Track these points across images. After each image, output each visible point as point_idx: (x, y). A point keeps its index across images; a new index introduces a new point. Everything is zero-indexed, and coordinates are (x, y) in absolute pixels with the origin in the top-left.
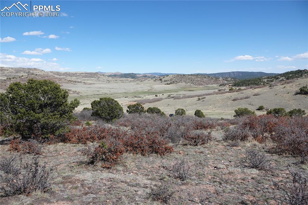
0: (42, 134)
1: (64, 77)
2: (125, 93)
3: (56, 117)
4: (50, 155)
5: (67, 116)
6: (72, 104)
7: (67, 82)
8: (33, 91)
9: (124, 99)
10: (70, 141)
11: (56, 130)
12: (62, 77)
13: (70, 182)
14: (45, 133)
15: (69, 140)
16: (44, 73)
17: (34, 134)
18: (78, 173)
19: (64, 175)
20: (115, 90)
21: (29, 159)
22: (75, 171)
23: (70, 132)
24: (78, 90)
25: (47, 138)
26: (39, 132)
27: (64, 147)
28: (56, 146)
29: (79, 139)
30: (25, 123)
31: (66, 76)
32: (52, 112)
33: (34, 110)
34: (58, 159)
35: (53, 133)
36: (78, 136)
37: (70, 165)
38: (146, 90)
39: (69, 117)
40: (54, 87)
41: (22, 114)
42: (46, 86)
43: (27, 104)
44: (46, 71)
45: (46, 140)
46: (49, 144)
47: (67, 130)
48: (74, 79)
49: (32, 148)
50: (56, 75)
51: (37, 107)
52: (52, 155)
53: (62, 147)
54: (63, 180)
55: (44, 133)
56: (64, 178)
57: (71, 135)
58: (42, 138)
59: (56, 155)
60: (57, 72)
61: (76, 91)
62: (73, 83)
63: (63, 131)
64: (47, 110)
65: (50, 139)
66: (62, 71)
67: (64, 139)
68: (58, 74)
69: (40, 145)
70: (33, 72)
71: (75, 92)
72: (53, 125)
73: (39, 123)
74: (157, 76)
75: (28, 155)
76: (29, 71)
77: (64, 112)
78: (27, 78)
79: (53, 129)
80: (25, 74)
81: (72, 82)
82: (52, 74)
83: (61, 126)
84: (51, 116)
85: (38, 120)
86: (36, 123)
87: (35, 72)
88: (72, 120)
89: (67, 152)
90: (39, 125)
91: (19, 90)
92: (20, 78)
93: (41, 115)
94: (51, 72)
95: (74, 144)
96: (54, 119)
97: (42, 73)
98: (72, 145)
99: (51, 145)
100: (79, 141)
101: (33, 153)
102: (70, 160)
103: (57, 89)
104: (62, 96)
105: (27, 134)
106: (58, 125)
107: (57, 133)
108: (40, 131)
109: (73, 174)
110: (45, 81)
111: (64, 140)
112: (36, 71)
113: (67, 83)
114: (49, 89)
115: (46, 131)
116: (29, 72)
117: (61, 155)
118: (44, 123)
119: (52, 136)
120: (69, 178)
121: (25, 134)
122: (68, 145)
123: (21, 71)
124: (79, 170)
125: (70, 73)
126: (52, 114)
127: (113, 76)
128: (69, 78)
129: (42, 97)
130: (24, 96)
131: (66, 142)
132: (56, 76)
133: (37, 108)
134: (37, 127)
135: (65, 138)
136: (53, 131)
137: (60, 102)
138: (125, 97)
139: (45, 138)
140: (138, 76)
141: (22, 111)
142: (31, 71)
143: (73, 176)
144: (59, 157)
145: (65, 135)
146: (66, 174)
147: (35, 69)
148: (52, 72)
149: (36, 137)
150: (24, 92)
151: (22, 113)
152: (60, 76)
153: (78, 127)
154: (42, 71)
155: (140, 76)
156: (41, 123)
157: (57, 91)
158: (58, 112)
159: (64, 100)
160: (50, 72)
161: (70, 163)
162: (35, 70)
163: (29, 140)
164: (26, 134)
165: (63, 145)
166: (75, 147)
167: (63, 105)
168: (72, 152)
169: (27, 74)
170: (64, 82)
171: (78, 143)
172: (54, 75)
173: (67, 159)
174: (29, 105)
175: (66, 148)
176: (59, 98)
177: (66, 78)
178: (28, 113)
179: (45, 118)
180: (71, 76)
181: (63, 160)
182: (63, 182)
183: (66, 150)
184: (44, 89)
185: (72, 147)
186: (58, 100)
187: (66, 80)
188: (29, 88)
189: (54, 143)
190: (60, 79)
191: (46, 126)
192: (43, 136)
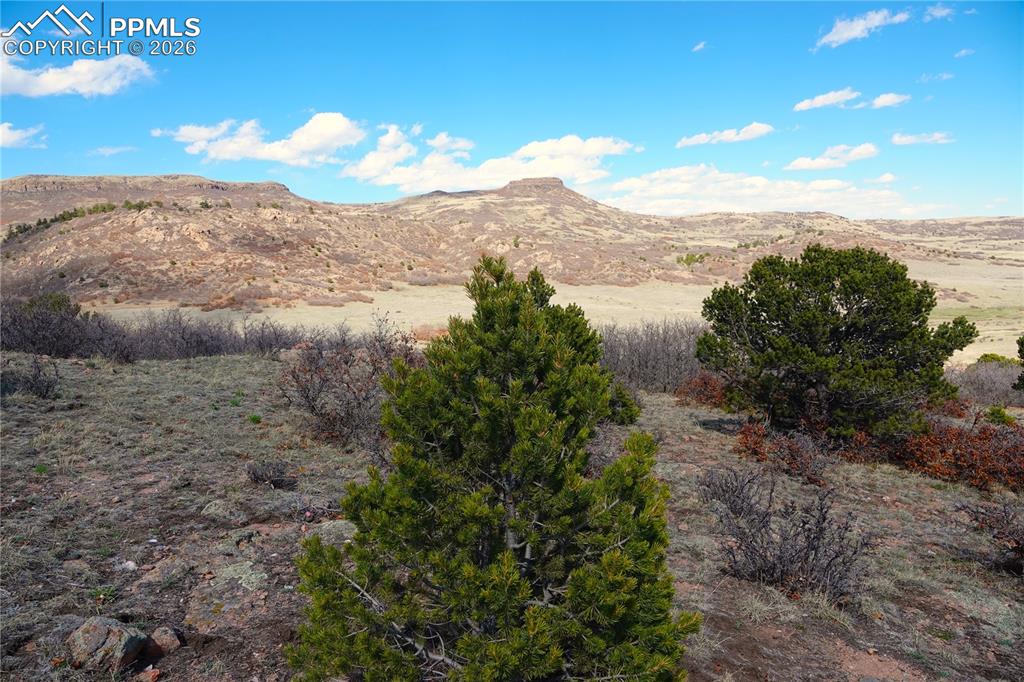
0: (831, 424)
1: (914, 237)
3: (882, 376)
4: (851, 496)
5: (920, 377)
6: (943, 334)
7: (924, 254)
8: (816, 283)
10: (923, 465)
11: (876, 419)
12: (905, 237)
13: (922, 607)
14: (841, 421)
15: (917, 461)
16: (845, 225)
17: (808, 418)
18: (951, 586)
19: (901, 576)
21: (789, 490)
22: (940, 577)
23: (925, 432)
24: (962, 285)
25: (845, 438)
26: (821, 413)
27: (899, 483)
28: (872, 472)
29: (958, 467)
30: (782, 380)
31: (922, 234)
32: (869, 356)
33: (813, 344)
34: (878, 516)
35: (863, 424)
36: (954, 454)
37: (920, 548)
39: (927, 379)
40: (888, 273)
41: (780, 353)
42: (859, 269)
43: (797, 324)
44: (851, 220)
45: (841, 446)
46: (850, 460)
47: (916, 426)
48: (950, 243)
49: (799, 459)
50: (885, 230)
51: (824, 334)
52: (857, 497)
53: (891, 478)
54: (897, 590)
55: (837, 421)
56: (900, 584)
57: (928, 444)
58: (829, 435)
59: (870, 502)
60: (891, 222)
61: (955, 290)
62: (947, 258)
63: (900, 426)
64: (856, 345)
65: (853, 445)
66: (907, 219)
67: (903, 456)
68: (894, 227)
69: (820, 456)
70: (811, 225)
71: (950, 293)
72: (869, 400)
73: (824, 387)
75: (785, 477)
76: (798, 222)
77: (911, 362)
78: (792, 243)
79: (867, 414)
80: (789, 232)
81: (943, 257)
82: (872, 229)
83: (893, 409)
84: (865, 369)
85: (822, 376)
86: (813, 385)
87: (818, 224)
88: (938, 392)
89: (911, 502)
90: (823, 391)
91: (778, 281)
92: (772, 243)
93: (832, 362)
94: (869, 222)
95: (939, 482)
96: (875, 380)
97: (843, 225)
98: (928, 480)
99: (855, 465)
100: (959, 474)
101: (800, 475)
102: (920, 532)
103: (895, 279)
104: (909, 305)
105: (786, 413)
106: (885, 401)
107: (879, 429)
108: (825, 412)
109: (935, 584)
110: (857, 253)
111: (899, 458)
112: (821, 220)
113: (924, 259)
114: (866, 278)
115: (842, 414)
116: (799, 225)
117: (889, 507)
118: (839, 387)
119: (861, 436)
120: (921, 594)
121: (779, 411)
122: (914, 478)
123: (779, 222)
124: (957, 577)
125: (936, 224)
126: (867, 363)
128: (931, 242)
129: (842, 305)
130: (788, 300)
131: (907, 467)
132: (885, 236)
133: (824, 340)
134: (817, 396)
135: (905, 450)
136: (866, 420)
137: (902, 325)
139: (839, 436)
141: (780, 343)
142: (807, 223)
143: (934, 591)
144: (881, 509)
145: (906, 441)
146: (910, 576)
147: (819, 215)
148: (874, 221)
149: (812, 429)
150: (788, 285)
151: (780, 348)
152: (898, 233)
153: (957, 423)
154: (840, 222)
156: (831, 386)
157: (894, 287)
158: (888, 360)
159: (916, 320)
160: (866, 221)
161: (923, 544)
162: (818, 218)
163: (791, 432)
164: (783, 413)
165: (894, 474)
166: (939, 492)
167: (910, 334)
168: (928, 507)
169: (794, 232)
170: (914, 254)
171: (953, 481)
172: (879, 233)
173: (908, 526)
174: (802, 328)
175: (905, 486)
176: (898, 309)
177: (921, 242)
178: (797, 352)
179: (847, 373)
180: (941, 234)
181: (895, 523)
182: (898, 597)
183: (906, 491)
184: (852, 277)
185: (929, 490)
186: (896, 316)
187: (918, 248)
188: (807, 274)
189: (867, 461)
190: (899, 246)
191: (843, 398)
192: (834, 431)
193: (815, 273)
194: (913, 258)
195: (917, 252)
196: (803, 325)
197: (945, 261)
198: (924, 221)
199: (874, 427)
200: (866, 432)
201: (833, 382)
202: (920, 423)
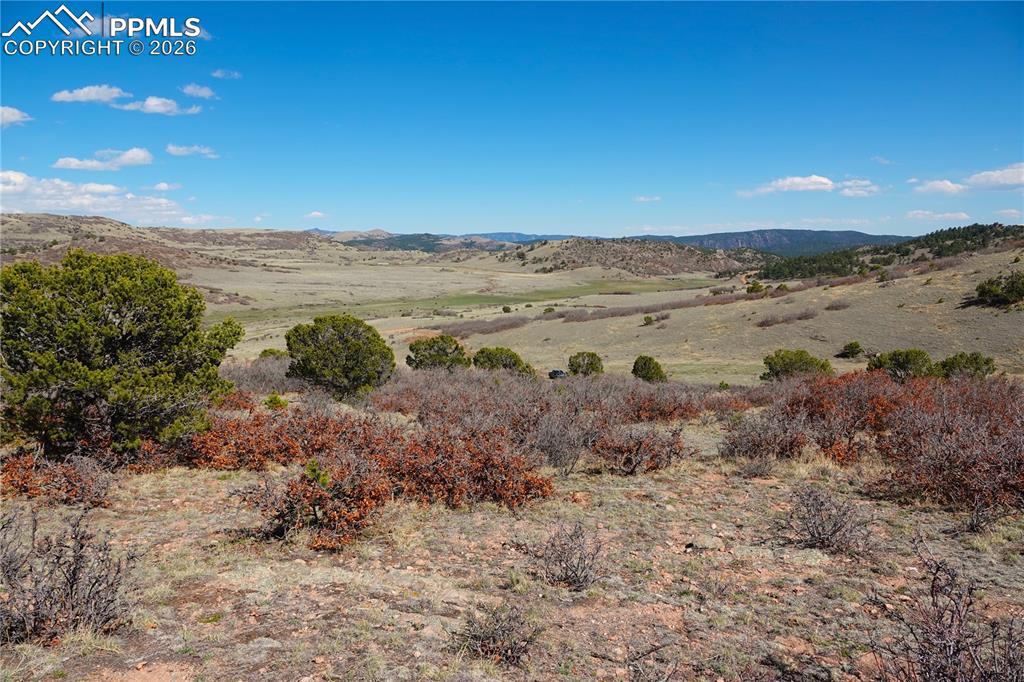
0: (116, 439)
1: (197, 245)
2: (402, 299)
3: (161, 381)
4: (140, 508)
5: (198, 378)
6: (215, 335)
7: (208, 262)
8: (82, 292)
9: (399, 319)
10: (209, 460)
11: (162, 424)
12: (189, 245)
13: (197, 599)
14: (126, 434)
15: (205, 458)
16: (128, 232)
17: (88, 437)
18: (227, 568)
19: (180, 575)
20: (368, 289)
22: (218, 562)
23: (208, 429)
24: (244, 289)
25: (132, 451)
26: (104, 429)
27: (189, 482)
28: (162, 478)
29: (239, 455)
30: (55, 401)
31: (204, 244)
32: (149, 364)
33: (85, 358)
34: (165, 522)
35: (151, 433)
36: (236, 444)
37: (204, 541)
38: (472, 290)
39: (204, 379)
40: (156, 279)
41: (46, 372)
42: (127, 276)
43: (63, 337)
44: (134, 226)
45: (129, 459)
46: (139, 472)
47: (200, 425)
48: (229, 251)
49: (78, 484)
50: (169, 238)
51: (96, 346)
52: (146, 508)
53: (181, 480)
54: (173, 592)
55: (122, 435)
56: (178, 584)
57: (212, 440)
58: (113, 450)
59: (160, 510)
60: (174, 231)
61: (237, 295)
62: (227, 266)
63: (185, 428)
64: (133, 357)
65: (141, 456)
66: (190, 228)
67: (190, 456)
68: (177, 235)
69: (104, 476)
70: (90, 230)
71: (234, 296)
72: (152, 407)
73: (104, 402)
74: (508, 244)
75: (64, 508)
76: (76, 226)
77: (190, 365)
79: (152, 423)
80: (65, 237)
81: (224, 265)
82: (156, 237)
83: (178, 412)
84: (145, 376)
85: (101, 391)
86: (92, 401)
87: (97, 229)
88: (217, 389)
89: (199, 498)
90: (104, 406)
91: (35, 291)
92: (44, 248)
93: (109, 375)
94: (153, 230)
95: (224, 472)
96: (155, 385)
97: (122, 234)
98: (215, 473)
99: (144, 476)
100: (240, 461)
101: (81, 501)
102: (205, 525)
103: (164, 285)
104: (181, 310)
105: (64, 437)
106: (168, 406)
107: (166, 434)
108: (107, 427)
109: (211, 572)
110: (126, 259)
111: (188, 459)
112: (100, 226)
113: (208, 267)
114: (136, 285)
115: (127, 427)
116: (76, 230)
117: (177, 509)
118: (119, 399)
119: (147, 445)
120: (197, 586)
121: (55, 437)
122: (203, 473)
123: (50, 225)
124: (232, 558)
125: (216, 234)
126: (146, 370)
127: (360, 242)
128: (213, 250)
129: (114, 313)
130: (50, 311)
131: (196, 466)
132: (170, 244)
133: (97, 351)
134: (98, 413)
135: (192, 450)
136: (152, 428)
137: (176, 329)
138: (403, 316)
139: (124, 450)
140: (446, 242)
141: (45, 361)
142: (85, 227)
143: (208, 578)
144: (170, 514)
145: (192, 441)
146: (188, 573)
147: (98, 220)
148: (157, 228)
149: (92, 448)
150: (50, 295)
151: (44, 367)
152: (181, 242)
153: (237, 414)
154: (121, 228)
155: (453, 242)
156: (110, 400)
157: (165, 294)
158: (167, 365)
159: (190, 324)
160: (149, 228)
161: (206, 536)
162: (96, 223)
163: (68, 457)
164: (59, 437)
165: (185, 475)
166: (224, 482)
167: (185, 338)
168: (214, 499)
169: (70, 238)
170: (197, 262)
171: (236, 469)
172: (163, 240)
173: (194, 523)
174: (70, 341)
175: (194, 484)
176: (170, 315)
177: (202, 250)
178: (66, 369)
179: (125, 383)
180: (220, 243)
181: (183, 523)
182: (175, 597)
183: (194, 490)
184: (122, 286)
185: (216, 482)
186: (169, 321)
187: (202, 256)
188: (69, 282)
189: (156, 468)
190: (183, 254)
191: (126, 410)
192: (119, 446)
193: (79, 281)
194: (198, 265)
195: (201, 259)
196: (70, 338)
197: (225, 268)
198: (204, 231)
199: (161, 433)
200: (153, 440)
201: (112, 396)
202: (203, 421)
